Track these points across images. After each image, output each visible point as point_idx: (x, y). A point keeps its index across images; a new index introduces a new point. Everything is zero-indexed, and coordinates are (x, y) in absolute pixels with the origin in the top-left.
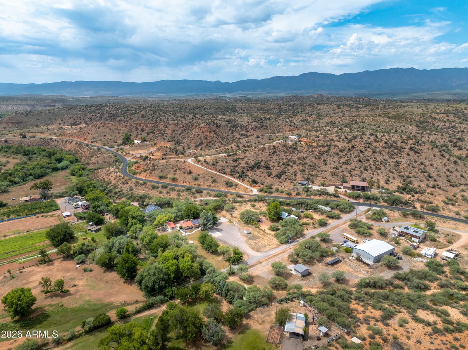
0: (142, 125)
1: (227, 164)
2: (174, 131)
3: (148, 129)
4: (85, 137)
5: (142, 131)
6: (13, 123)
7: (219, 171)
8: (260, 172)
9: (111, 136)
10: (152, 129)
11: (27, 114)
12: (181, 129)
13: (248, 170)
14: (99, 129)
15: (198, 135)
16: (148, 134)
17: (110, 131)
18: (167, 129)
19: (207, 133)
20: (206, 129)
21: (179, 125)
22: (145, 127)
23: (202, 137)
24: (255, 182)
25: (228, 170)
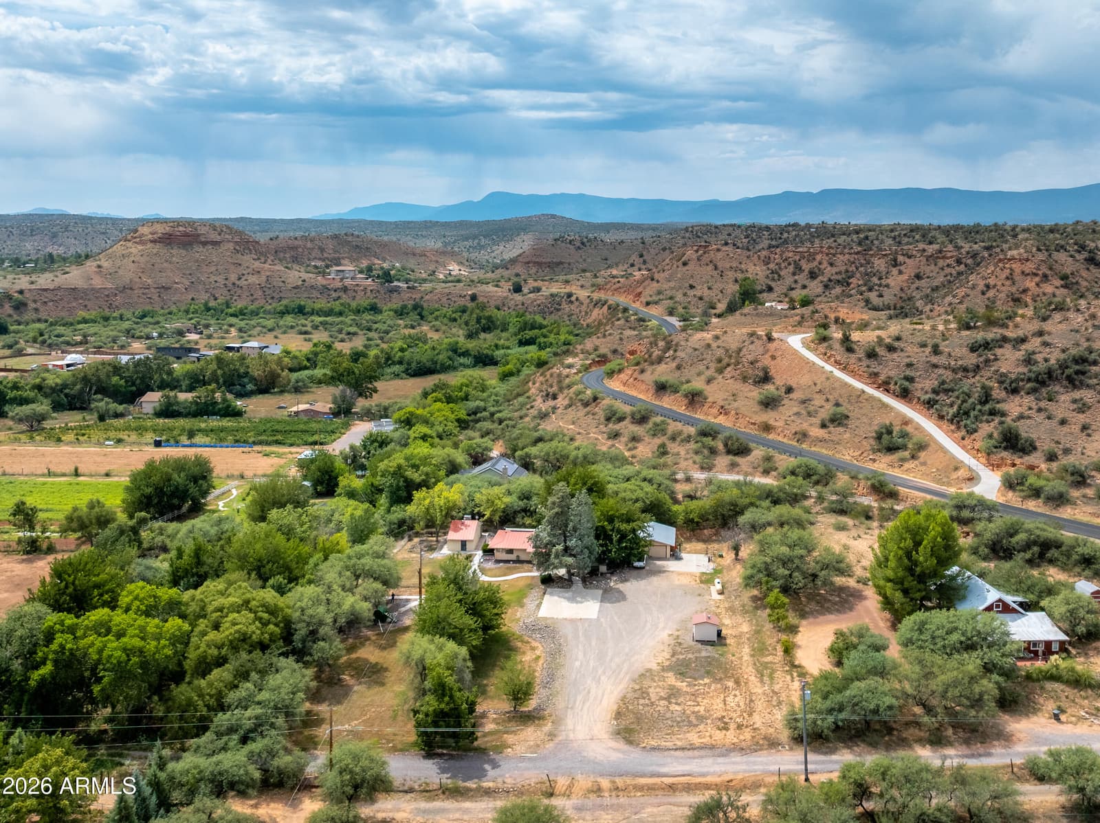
0: (818, 257)
1: (934, 360)
2: (918, 277)
3: (834, 270)
4: (639, 290)
5: (813, 275)
6: (539, 264)
7: (885, 386)
8: (1075, 401)
9: (709, 288)
10: (847, 271)
11: (583, 243)
12: (948, 270)
13: (1015, 391)
14: (686, 268)
15: (988, 286)
16: (826, 287)
17: (716, 272)
18: (895, 271)
19: (1030, 284)
20: (1029, 267)
21: (944, 258)
22: (825, 264)
23: (1003, 295)
24: (1012, 442)
25: (924, 385)
